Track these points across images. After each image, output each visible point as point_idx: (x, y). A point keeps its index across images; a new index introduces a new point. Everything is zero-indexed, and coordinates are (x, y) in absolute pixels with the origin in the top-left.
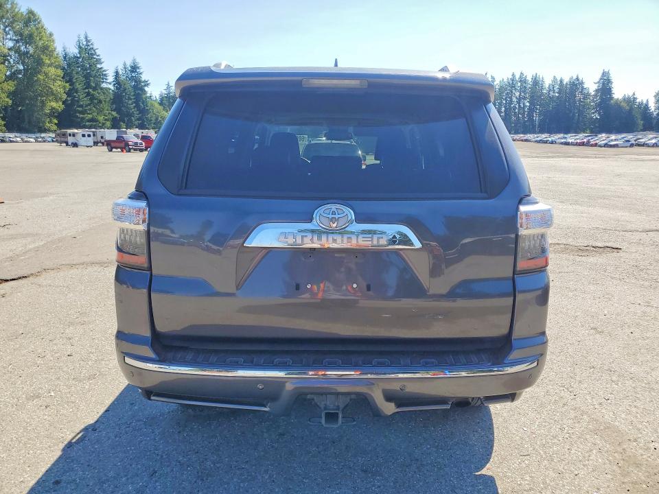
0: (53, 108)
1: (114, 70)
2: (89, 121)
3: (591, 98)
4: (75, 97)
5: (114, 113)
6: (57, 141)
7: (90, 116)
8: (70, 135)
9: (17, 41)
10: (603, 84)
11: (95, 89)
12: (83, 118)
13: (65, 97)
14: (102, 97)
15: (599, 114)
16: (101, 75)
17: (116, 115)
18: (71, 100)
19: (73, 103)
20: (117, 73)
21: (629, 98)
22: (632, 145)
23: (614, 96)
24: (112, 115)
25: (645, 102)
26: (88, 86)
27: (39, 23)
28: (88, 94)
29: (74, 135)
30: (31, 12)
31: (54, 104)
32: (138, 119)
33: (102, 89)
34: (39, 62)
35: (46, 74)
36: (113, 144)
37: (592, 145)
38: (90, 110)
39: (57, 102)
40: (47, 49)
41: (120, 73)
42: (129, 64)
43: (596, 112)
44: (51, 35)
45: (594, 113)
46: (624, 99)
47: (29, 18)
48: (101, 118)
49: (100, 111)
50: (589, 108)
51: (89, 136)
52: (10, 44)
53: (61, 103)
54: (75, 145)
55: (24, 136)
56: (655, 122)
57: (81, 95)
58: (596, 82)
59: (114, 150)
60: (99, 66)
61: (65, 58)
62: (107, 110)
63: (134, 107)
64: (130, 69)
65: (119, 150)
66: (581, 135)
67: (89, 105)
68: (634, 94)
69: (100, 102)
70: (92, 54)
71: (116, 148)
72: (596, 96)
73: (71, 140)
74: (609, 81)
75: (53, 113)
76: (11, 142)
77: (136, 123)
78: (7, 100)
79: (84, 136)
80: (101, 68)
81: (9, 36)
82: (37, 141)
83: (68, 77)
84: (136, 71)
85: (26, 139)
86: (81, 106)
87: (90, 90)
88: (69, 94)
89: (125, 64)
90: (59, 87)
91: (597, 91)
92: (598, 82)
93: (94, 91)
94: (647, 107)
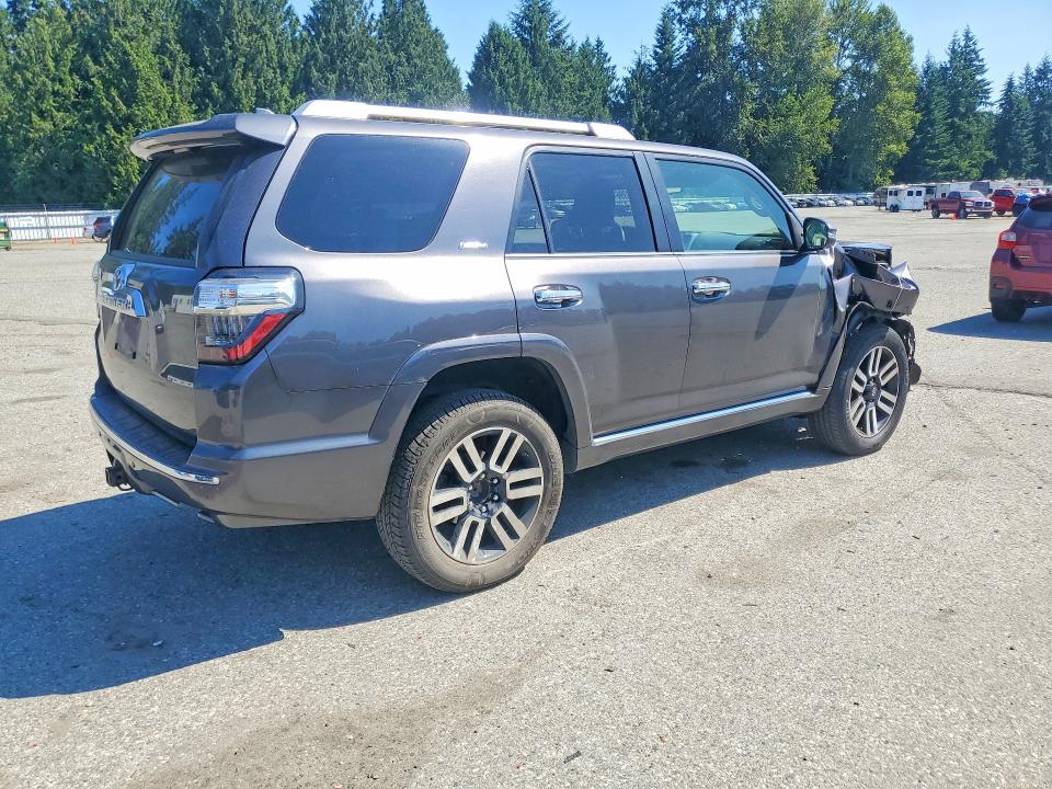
0: (890, 154)
1: (1005, 80)
2: (943, 170)
4: (928, 132)
5: (990, 154)
6: (875, 204)
7: (947, 162)
8: (891, 193)
9: (856, 58)
11: (963, 117)
12: (934, 166)
13: (911, 134)
14: (973, 129)
16: (981, 91)
17: (993, 157)
18: (921, 138)
19: (923, 144)
20: (1010, 84)
24: (986, 157)
26: (953, 111)
27: (893, 24)
28: (952, 125)
29: (896, 193)
30: (884, 10)
31: (893, 147)
32: (1033, 162)
33: (975, 115)
34: (883, 85)
35: (889, 103)
36: (941, 207)
38: (949, 150)
39: (899, 142)
40: (896, 65)
41: (1016, 83)
42: (1035, 66)
44: (910, 39)
47: (880, 19)
48: (964, 165)
49: (964, 153)
51: (919, 193)
52: (848, 63)
53: (904, 144)
54: (895, 209)
55: (840, 197)
57: (939, 129)
59: (942, 215)
60: (979, 78)
61: (926, 72)
62: (979, 149)
63: (1030, 141)
64: (1035, 74)
65: (951, 215)
67: (949, 143)
69: (969, 136)
70: (971, 60)
71: (947, 212)
73: (891, 200)
75: (891, 160)
76: (820, 205)
77: (1029, 168)
78: (826, 146)
79: (910, 193)
80: (983, 80)
81: (847, 53)
82: (856, 204)
83: (923, 102)
84: (1046, 78)
85: (841, 202)
86: (937, 146)
87: (956, 120)
88: (919, 129)
89: (1028, 68)
90: (905, 121)
93: (961, 119)
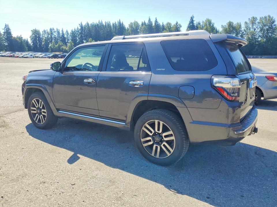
3: (2, 36)
10: (7, 30)
15: (8, 43)
21: (19, 37)
22: (34, 57)
23: (13, 36)
25: (26, 39)
37: (16, 57)
43: (6, 42)
45: (5, 42)
46: (17, 37)
50: (3, 40)
56: (32, 48)
58: (3, 29)
66: (8, 52)
68: (21, 36)
72: (4, 35)
74: (9, 29)
91: (4, 32)
92: (4, 29)
94: (27, 42)
